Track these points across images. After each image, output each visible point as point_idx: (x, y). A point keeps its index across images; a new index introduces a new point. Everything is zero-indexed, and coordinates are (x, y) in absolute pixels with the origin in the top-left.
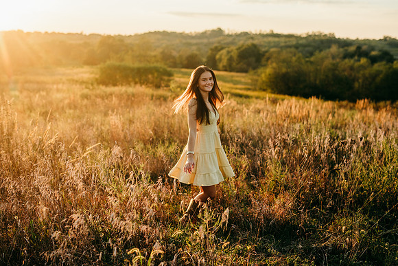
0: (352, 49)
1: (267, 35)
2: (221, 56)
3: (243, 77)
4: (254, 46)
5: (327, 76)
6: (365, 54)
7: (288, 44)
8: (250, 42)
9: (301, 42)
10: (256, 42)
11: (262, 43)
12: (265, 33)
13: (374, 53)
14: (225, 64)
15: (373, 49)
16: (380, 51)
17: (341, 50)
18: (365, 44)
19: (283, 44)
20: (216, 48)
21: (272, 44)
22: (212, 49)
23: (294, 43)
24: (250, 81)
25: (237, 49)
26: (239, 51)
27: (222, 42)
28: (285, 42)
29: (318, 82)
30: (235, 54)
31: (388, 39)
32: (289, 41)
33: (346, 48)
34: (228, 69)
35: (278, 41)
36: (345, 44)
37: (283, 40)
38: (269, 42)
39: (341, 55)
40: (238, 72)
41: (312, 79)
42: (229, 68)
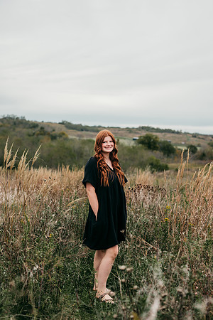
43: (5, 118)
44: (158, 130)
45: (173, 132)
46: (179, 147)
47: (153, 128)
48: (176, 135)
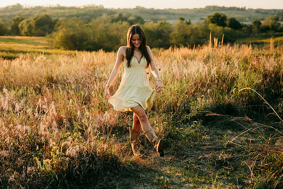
0: (116, 16)
1: (55, 8)
2: (22, 25)
3: (41, 40)
4: (47, 16)
5: (102, 35)
6: (125, 19)
7: (71, 14)
8: (43, 14)
9: (80, 12)
10: (47, 13)
11: (52, 14)
12: (53, 7)
13: (131, 18)
14: (26, 31)
15: (130, 16)
16: (135, 16)
17: (109, 17)
18: (125, 12)
19: (67, 14)
20: (18, 19)
21: (60, 15)
22: (14, 20)
23: (76, 13)
24: (47, 42)
25: (34, 20)
26: (36, 20)
27: (22, 14)
28: (69, 13)
29: (96, 40)
30: (33, 23)
31: (139, 8)
32: (72, 12)
33: (112, 15)
34: (28, 34)
35: (64, 12)
36: (111, 12)
37: (67, 11)
38: (58, 14)
39: (110, 21)
40: (36, 36)
41: (92, 38)
42: (30, 33)
43: (86, 7)
44: (223, 8)
45: (238, 9)
46: (244, 23)
47: (220, 7)
48: (241, 12)
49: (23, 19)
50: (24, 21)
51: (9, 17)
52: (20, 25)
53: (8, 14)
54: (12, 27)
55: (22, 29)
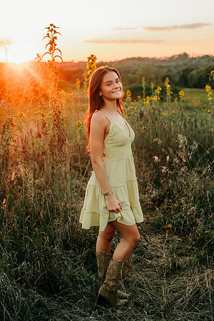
2: (192, 75)
14: (195, 82)
49: (192, 70)
50: (194, 72)
51: (175, 67)
52: (189, 76)
53: (174, 64)
54: (180, 78)
55: (191, 80)
